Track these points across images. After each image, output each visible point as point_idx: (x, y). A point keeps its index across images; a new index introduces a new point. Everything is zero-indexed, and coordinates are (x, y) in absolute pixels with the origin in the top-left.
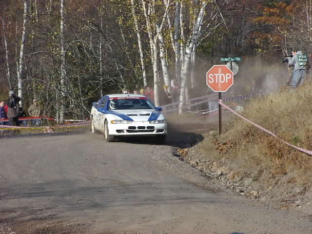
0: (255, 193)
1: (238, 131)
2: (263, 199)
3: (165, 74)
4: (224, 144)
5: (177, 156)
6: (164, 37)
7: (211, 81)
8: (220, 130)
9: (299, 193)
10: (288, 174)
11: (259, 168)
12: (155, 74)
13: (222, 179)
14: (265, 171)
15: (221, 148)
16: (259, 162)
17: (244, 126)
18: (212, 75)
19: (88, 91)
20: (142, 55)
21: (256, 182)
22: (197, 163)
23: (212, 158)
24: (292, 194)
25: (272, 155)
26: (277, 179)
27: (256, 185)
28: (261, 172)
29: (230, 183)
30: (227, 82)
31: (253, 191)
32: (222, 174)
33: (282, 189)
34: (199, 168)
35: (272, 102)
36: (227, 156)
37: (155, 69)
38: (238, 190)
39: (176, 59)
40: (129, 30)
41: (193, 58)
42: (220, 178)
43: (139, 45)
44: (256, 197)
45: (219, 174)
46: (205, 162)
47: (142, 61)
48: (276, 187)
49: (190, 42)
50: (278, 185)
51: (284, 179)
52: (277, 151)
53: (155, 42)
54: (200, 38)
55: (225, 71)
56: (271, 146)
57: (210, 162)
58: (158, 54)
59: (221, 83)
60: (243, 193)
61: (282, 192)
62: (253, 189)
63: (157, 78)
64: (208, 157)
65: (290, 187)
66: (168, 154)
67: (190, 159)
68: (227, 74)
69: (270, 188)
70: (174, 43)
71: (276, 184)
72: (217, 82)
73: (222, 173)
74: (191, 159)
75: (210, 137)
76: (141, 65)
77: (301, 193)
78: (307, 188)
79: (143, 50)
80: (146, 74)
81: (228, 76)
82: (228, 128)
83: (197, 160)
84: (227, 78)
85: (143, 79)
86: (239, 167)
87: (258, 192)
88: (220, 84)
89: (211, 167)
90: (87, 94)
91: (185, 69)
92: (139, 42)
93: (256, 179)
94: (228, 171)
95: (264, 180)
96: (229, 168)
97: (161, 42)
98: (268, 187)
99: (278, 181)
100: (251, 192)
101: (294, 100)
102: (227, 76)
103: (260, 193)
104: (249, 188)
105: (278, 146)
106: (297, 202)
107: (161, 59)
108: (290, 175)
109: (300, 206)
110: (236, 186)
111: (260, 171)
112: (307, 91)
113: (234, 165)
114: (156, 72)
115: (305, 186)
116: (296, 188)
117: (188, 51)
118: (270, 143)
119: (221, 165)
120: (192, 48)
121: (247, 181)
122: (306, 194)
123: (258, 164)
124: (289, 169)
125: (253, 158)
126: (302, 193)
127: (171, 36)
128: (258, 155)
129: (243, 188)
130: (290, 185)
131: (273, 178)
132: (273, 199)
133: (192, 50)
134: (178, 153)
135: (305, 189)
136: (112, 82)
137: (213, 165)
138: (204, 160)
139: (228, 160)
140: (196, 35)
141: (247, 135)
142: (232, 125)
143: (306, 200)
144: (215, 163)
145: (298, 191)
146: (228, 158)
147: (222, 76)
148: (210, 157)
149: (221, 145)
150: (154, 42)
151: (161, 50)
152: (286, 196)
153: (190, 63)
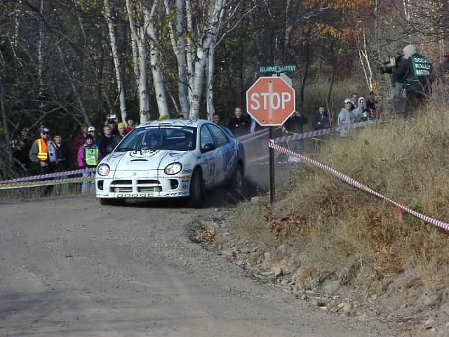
0: (347, 307)
1: (305, 197)
2: (363, 317)
3: (160, 95)
4: (284, 219)
5: (197, 242)
6: (158, 29)
7: (256, 105)
8: (271, 195)
9: (430, 306)
10: (406, 272)
11: (350, 261)
12: (142, 97)
13: (283, 283)
14: (362, 268)
15: (278, 226)
16: (350, 252)
17: (317, 187)
18: (257, 95)
19: (21, 128)
20: (116, 61)
21: (345, 287)
22: (234, 255)
23: (262, 245)
24: (416, 308)
25: (374, 237)
26: (385, 281)
27: (348, 293)
28: (355, 269)
29: (298, 289)
30: (283, 107)
31: (343, 304)
32: (282, 274)
33: (395, 299)
34: (240, 263)
35: (366, 143)
36: (290, 240)
37: (142, 88)
38: (314, 303)
39: (180, 69)
40: (94, 16)
41: (210, 67)
42: (278, 280)
43: (113, 45)
44: (349, 314)
45: (277, 273)
46: (249, 252)
47: (117, 73)
48: (385, 296)
49: (205, 38)
50: (388, 292)
51: (400, 280)
52: (384, 231)
53: (142, 37)
54: (222, 31)
55: (280, 88)
56: (373, 222)
57: (257, 253)
58: (148, 59)
59: (273, 110)
60: (324, 308)
61: (396, 304)
62: (341, 299)
63: (146, 104)
64: (254, 244)
65: (410, 295)
66: (180, 240)
67: (220, 247)
68: (283, 94)
69: (374, 297)
70: (176, 40)
71: (385, 289)
72: (265, 108)
73: (282, 271)
74: (222, 249)
75: (253, 207)
76: (116, 80)
77: (432, 306)
78: (444, 297)
79: (119, 52)
80: (125, 96)
81: (286, 97)
82: (285, 191)
83: (235, 249)
84: (284, 101)
85: (119, 106)
86: (314, 261)
87: (352, 305)
88: (270, 112)
89: (261, 262)
90: (18, 133)
91: (196, 87)
92: (113, 39)
93: (346, 282)
94: (293, 268)
95: (362, 284)
96: (295, 262)
97: (152, 39)
98: (369, 296)
99: (388, 284)
100: (340, 306)
101: (408, 139)
102: (283, 97)
103: (355, 306)
104: (334, 298)
105: (384, 221)
106: (428, 322)
107: (153, 69)
108: (409, 274)
109: (433, 330)
110: (309, 294)
111: (353, 267)
112: (431, 122)
113: (302, 257)
114: (144, 92)
115: (439, 292)
116: (424, 296)
117: (200, 54)
118: (371, 217)
119: (278, 257)
120: (208, 49)
121: (330, 286)
122: (442, 307)
123: (348, 255)
124: (408, 263)
125: (339, 243)
126: (434, 305)
127: (171, 26)
128: (348, 239)
129: (323, 299)
130: (412, 291)
131: (379, 279)
132: (382, 317)
133: (208, 53)
134: (197, 238)
135: (440, 299)
136: (64, 112)
137: (264, 258)
138: (247, 249)
139: (292, 249)
140: (215, 24)
141: (324, 203)
142: (292, 186)
143: (442, 317)
144: (267, 254)
145: (428, 301)
146: (291, 245)
147: (275, 97)
148: (257, 244)
149: (278, 221)
150: (140, 39)
151: (152, 53)
152: (404, 312)
153: (204, 77)
